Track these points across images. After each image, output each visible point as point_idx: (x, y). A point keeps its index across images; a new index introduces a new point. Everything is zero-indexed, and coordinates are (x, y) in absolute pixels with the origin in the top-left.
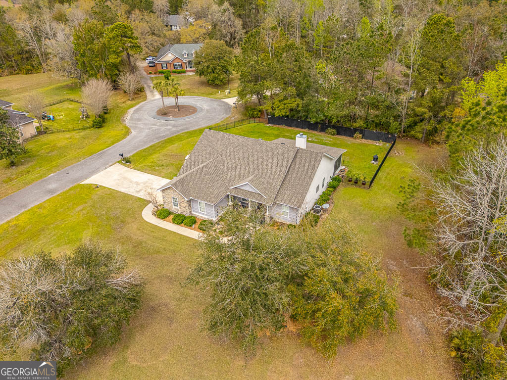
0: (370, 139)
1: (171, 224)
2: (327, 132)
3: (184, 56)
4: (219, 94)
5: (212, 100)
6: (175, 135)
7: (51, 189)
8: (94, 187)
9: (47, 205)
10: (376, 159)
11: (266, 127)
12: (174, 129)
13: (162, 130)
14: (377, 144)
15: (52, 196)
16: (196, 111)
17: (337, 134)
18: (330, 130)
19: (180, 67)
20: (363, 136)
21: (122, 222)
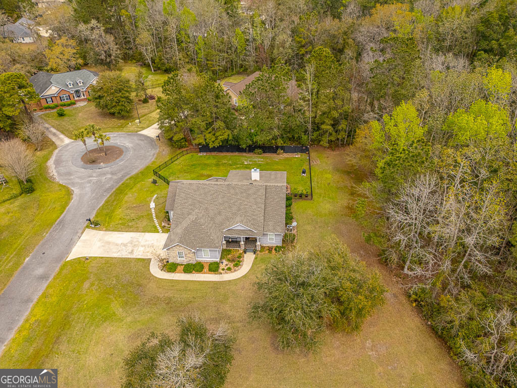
0: (290, 153)
1: (183, 274)
2: (255, 153)
3: (70, 87)
4: (131, 126)
5: (129, 135)
6: (121, 183)
7: (41, 275)
8: (84, 260)
9: (51, 291)
10: (304, 172)
11: (201, 157)
12: (115, 177)
13: (104, 181)
14: (297, 156)
15: (49, 281)
16: (123, 152)
17: (264, 153)
18: (257, 151)
19: (67, 99)
20: (284, 150)
21: (140, 285)
